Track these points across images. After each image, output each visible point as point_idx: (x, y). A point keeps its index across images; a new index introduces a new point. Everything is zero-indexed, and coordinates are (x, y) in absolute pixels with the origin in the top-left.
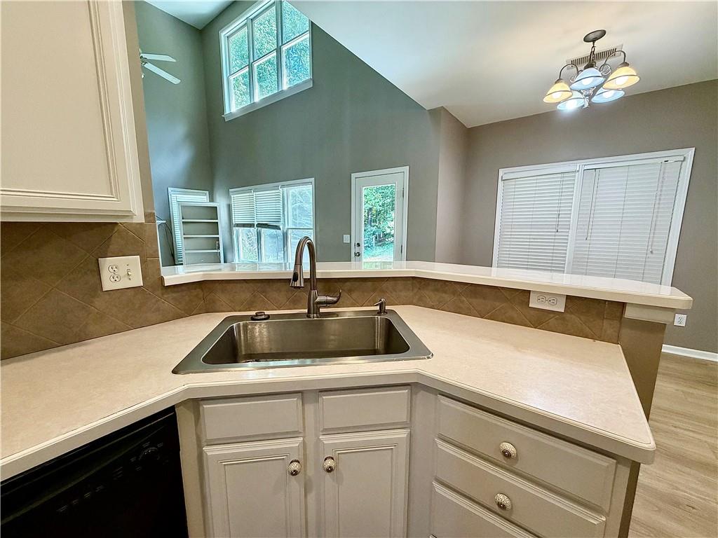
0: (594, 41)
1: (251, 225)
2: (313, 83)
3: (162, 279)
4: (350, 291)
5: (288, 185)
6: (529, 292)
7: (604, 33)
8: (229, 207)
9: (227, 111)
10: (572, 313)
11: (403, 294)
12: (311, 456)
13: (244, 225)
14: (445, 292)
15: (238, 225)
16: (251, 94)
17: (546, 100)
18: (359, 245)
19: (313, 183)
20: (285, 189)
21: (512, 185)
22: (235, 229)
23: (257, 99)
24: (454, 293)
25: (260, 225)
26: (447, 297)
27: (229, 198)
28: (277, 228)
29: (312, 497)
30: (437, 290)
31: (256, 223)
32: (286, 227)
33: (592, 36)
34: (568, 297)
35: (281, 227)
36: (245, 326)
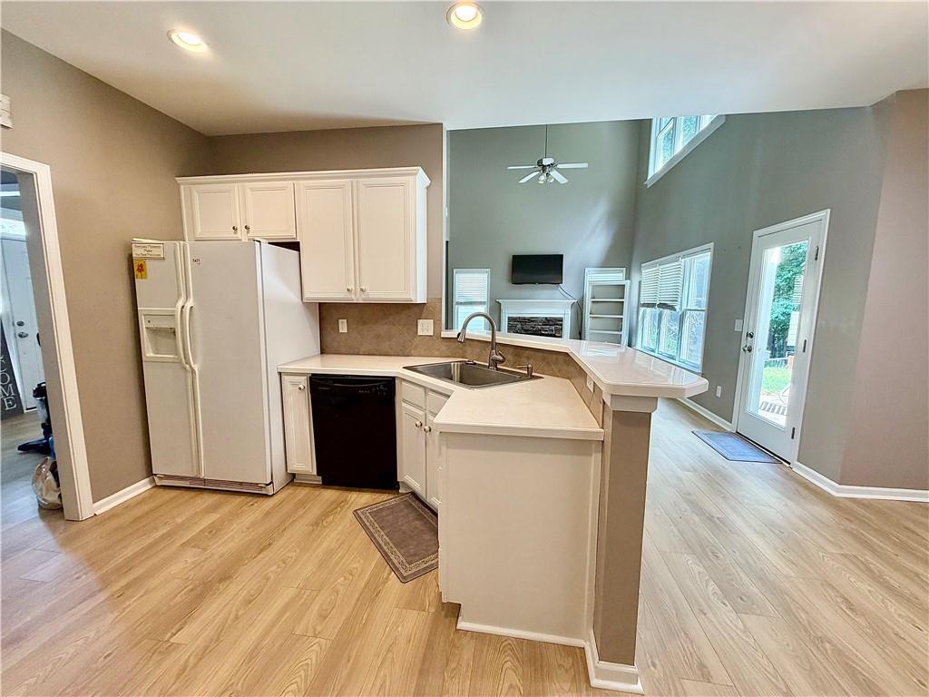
1: (652, 305)
3: (441, 334)
5: (689, 255)
8: (640, 284)
9: (650, 175)
13: (649, 305)
15: (644, 305)
18: (751, 335)
19: (712, 249)
20: (685, 260)
22: (641, 309)
25: (661, 306)
27: (641, 274)
28: (673, 308)
31: (658, 303)
32: (684, 307)
35: (677, 308)
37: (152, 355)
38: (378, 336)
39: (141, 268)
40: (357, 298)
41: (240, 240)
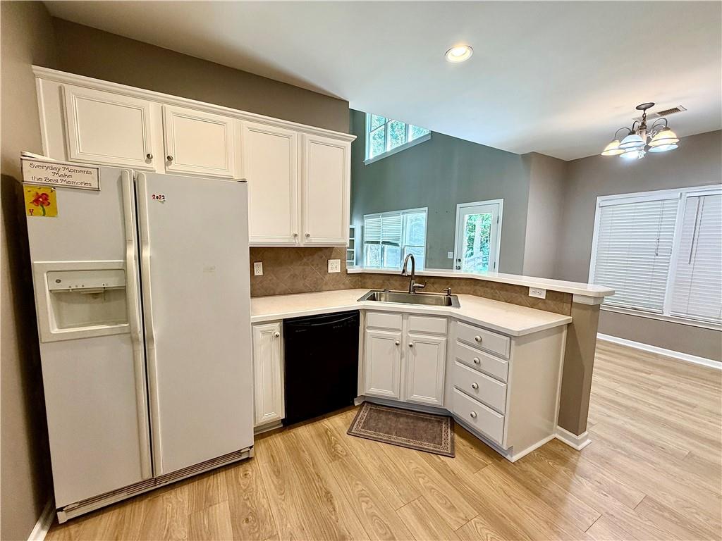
0: (645, 109)
1: (377, 243)
2: (432, 136)
3: (347, 270)
4: (433, 283)
5: (407, 213)
6: (529, 287)
7: (653, 104)
8: (363, 228)
9: (366, 159)
10: (549, 300)
11: (464, 288)
12: (404, 341)
13: (372, 242)
14: (487, 287)
15: (367, 242)
16: (385, 144)
17: (603, 154)
18: (460, 260)
19: (427, 211)
20: (405, 216)
21: (610, 211)
22: (365, 245)
23: (389, 149)
24: (492, 288)
25: (384, 243)
26: (488, 290)
27: (363, 221)
28: (397, 245)
29: (403, 360)
30: (482, 286)
31: (381, 241)
32: (404, 244)
33: (643, 107)
34: (547, 291)
35: (400, 245)
36: (380, 294)
37: (55, 330)
38: (294, 276)
39: (43, 200)
40: (300, 243)
41: (155, 171)
